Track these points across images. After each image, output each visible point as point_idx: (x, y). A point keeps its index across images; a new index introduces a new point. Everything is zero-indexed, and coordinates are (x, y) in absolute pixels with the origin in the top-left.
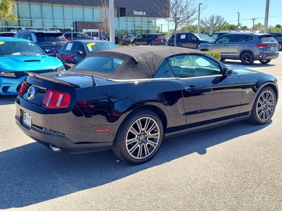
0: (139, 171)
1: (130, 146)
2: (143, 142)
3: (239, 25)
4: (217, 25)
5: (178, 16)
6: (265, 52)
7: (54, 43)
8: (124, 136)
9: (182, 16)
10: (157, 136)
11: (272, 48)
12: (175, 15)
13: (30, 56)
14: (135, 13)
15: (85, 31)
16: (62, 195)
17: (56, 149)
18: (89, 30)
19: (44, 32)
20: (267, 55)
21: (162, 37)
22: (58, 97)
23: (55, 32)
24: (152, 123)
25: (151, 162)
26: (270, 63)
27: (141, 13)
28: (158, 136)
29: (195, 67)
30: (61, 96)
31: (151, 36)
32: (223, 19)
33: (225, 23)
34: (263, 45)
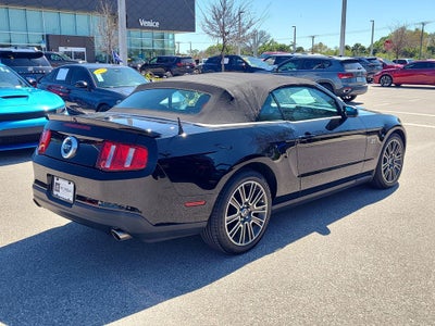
0: (245, 264)
1: (230, 227)
2: (245, 220)
3: (294, 44)
4: (261, 44)
5: (226, 30)
6: (350, 85)
7: (30, 69)
8: (223, 211)
9: (232, 30)
10: (264, 209)
11: (359, 79)
12: (223, 28)
13: (6, 89)
14: (143, 23)
15: (62, 49)
16: (145, 308)
17: (122, 236)
18: (69, 49)
19: (13, 50)
20: (353, 89)
21: (187, 62)
22: (127, 152)
23: (30, 51)
24: (258, 189)
25: (257, 250)
26: (355, 101)
27: (150, 24)
28: (266, 209)
29: (293, 106)
30: (132, 151)
31: (172, 59)
32: (269, 36)
33: (272, 41)
34: (347, 74)
